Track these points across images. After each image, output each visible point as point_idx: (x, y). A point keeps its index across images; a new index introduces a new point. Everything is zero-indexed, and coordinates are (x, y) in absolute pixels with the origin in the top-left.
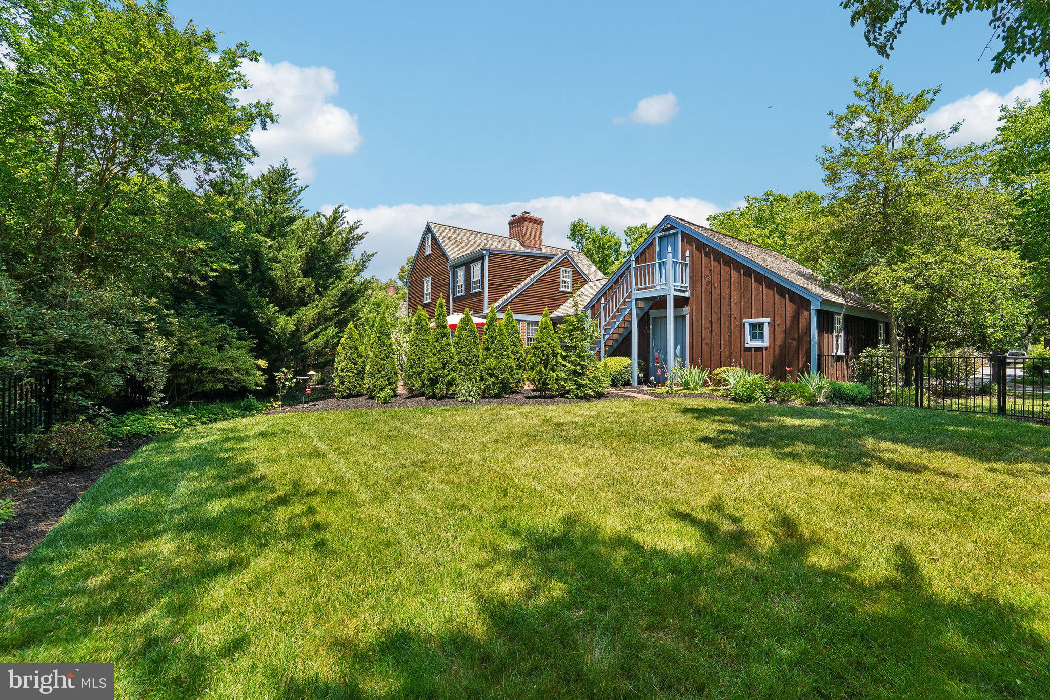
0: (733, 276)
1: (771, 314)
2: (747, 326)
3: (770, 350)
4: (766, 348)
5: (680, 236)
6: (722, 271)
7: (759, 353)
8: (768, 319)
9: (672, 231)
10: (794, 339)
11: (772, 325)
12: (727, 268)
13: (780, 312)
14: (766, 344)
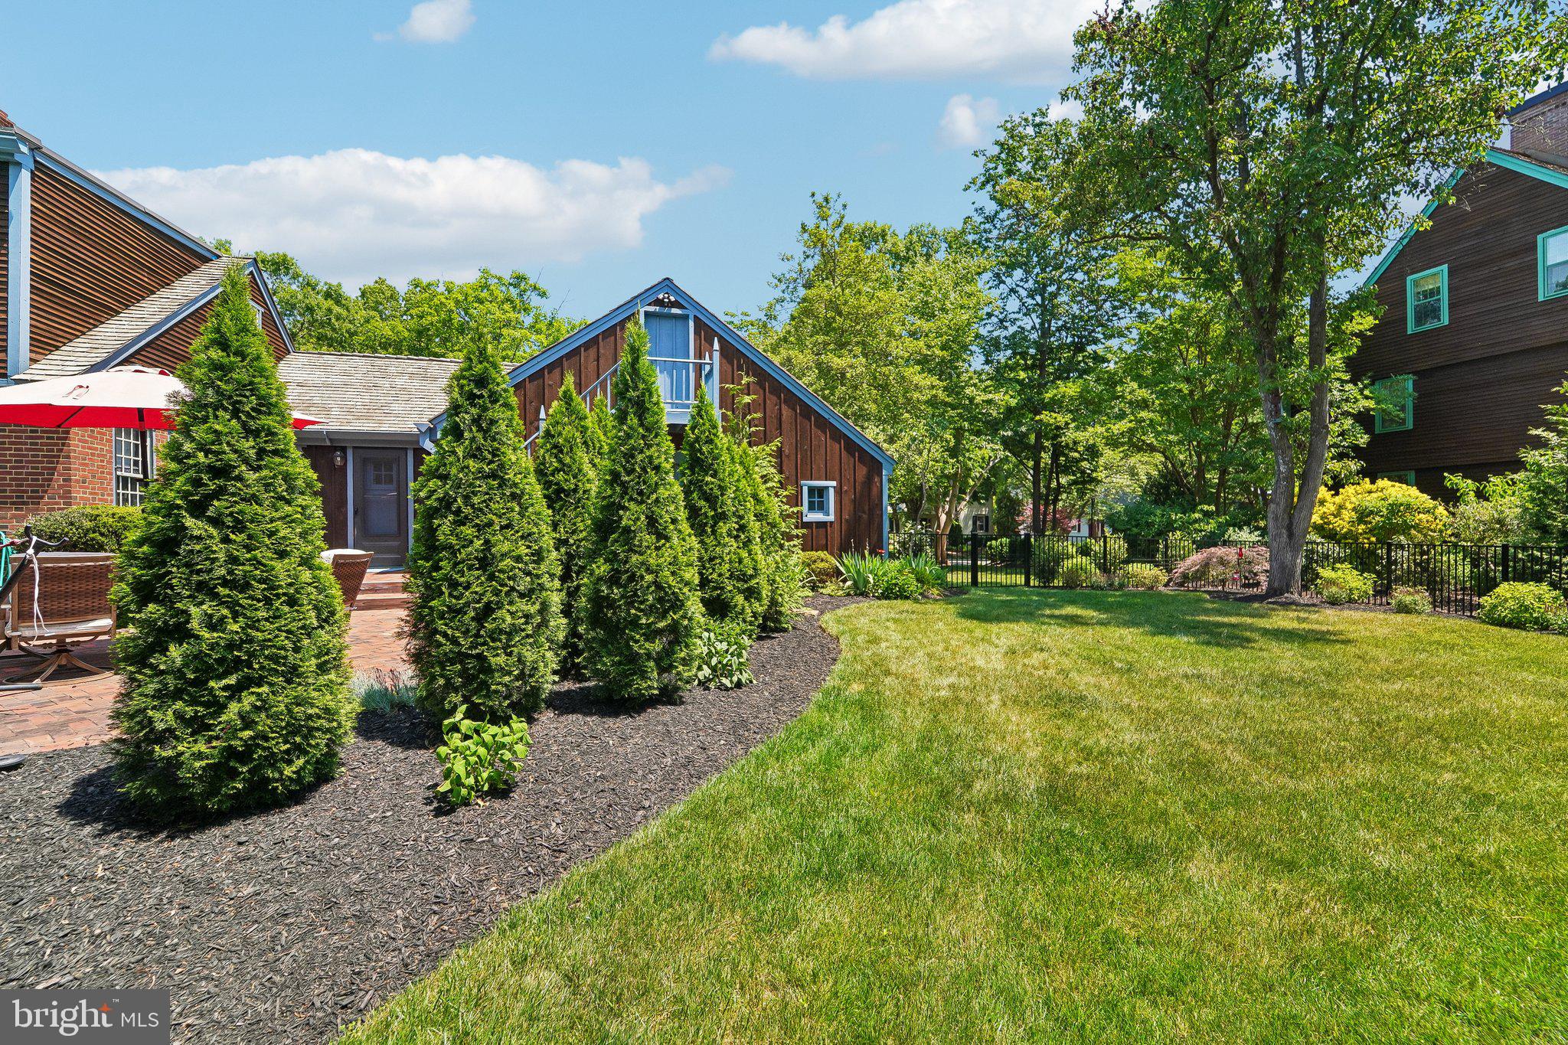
0: (784, 412)
1: (837, 476)
2: (805, 490)
3: (837, 526)
4: (831, 523)
5: (691, 324)
6: (768, 402)
7: (822, 531)
8: (834, 483)
9: (675, 311)
10: (864, 512)
11: (839, 491)
12: (774, 398)
13: (848, 474)
14: (831, 518)
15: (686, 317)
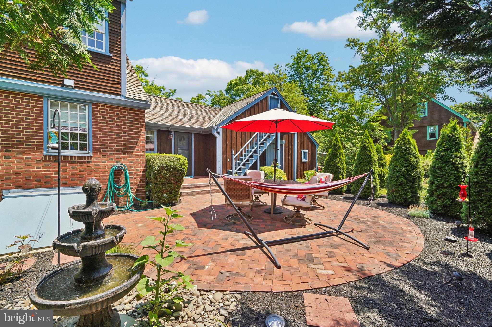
1: (308, 149)
2: (302, 153)
7: (305, 164)
10: (313, 159)
11: (309, 153)
14: (307, 161)
15: (278, 99)
